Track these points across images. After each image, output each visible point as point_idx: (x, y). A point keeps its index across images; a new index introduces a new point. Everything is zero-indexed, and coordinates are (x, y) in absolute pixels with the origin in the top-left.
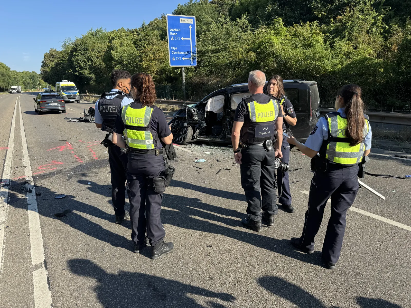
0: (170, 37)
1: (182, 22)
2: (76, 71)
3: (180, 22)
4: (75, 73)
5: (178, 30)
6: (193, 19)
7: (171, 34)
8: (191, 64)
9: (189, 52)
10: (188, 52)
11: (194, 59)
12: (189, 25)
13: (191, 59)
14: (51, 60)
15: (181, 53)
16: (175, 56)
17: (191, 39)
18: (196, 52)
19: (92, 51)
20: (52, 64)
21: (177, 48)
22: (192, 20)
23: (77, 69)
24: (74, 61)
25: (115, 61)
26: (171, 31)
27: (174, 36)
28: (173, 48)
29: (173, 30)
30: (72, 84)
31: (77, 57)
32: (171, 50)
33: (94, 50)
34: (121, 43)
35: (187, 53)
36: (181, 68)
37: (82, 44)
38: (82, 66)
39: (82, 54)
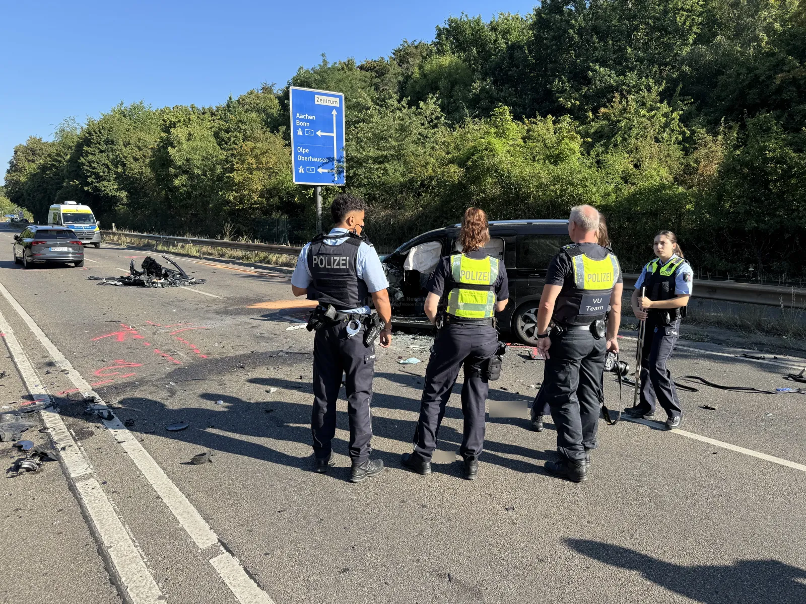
0: (296, 128)
1: (320, 103)
2: (88, 184)
3: (316, 103)
4: (85, 188)
5: (310, 117)
6: (340, 97)
7: (298, 123)
8: (333, 181)
9: (331, 159)
10: (329, 159)
11: (340, 172)
12: (332, 108)
13: (335, 172)
14: (30, 159)
15: (315, 160)
16: (304, 164)
17: (334, 135)
18: (344, 160)
19: (125, 146)
20: (32, 168)
21: (307, 151)
22: (338, 100)
23: (89, 180)
24: (83, 164)
25: (175, 167)
26: (298, 119)
27: (303, 128)
28: (300, 150)
29: (302, 117)
30: (86, 209)
31: (90, 157)
32: (297, 154)
33: (129, 144)
34: (190, 135)
35: (326, 160)
36: (315, 187)
37: (102, 131)
38: (101, 174)
39: (101, 152)
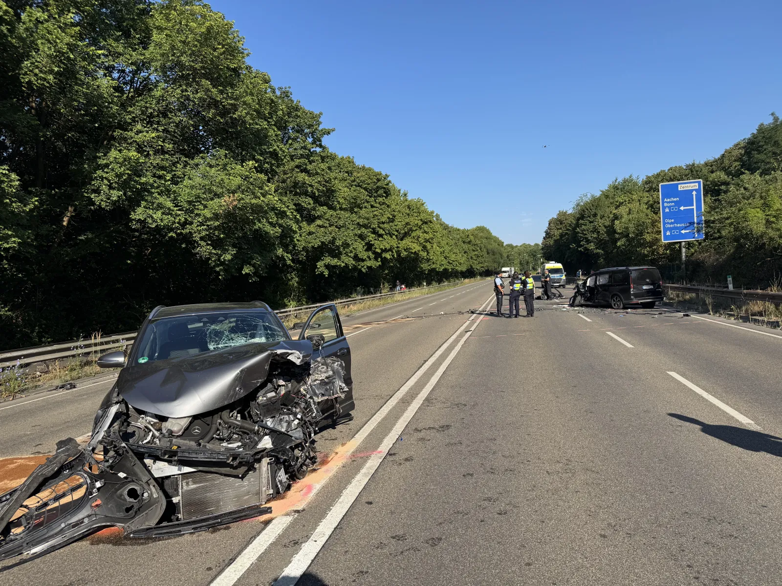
0: (664, 208)
1: (682, 189)
2: (581, 246)
3: (679, 189)
4: (579, 249)
5: (675, 199)
6: (699, 183)
7: (665, 204)
8: (694, 238)
9: (692, 223)
10: (690, 223)
11: (698, 231)
12: (692, 190)
13: (695, 231)
14: (558, 227)
15: (679, 225)
16: (670, 229)
17: (694, 207)
18: (703, 222)
19: (601, 219)
20: (557, 233)
21: (673, 221)
22: (697, 184)
23: (582, 243)
24: (579, 233)
25: (618, 233)
26: (666, 202)
27: (669, 207)
28: (667, 221)
29: (668, 200)
30: (559, 266)
31: (583, 227)
32: (664, 224)
33: (604, 217)
34: (630, 210)
35: (688, 225)
36: (680, 243)
37: (592, 208)
38: (589, 238)
39: (591, 222)
